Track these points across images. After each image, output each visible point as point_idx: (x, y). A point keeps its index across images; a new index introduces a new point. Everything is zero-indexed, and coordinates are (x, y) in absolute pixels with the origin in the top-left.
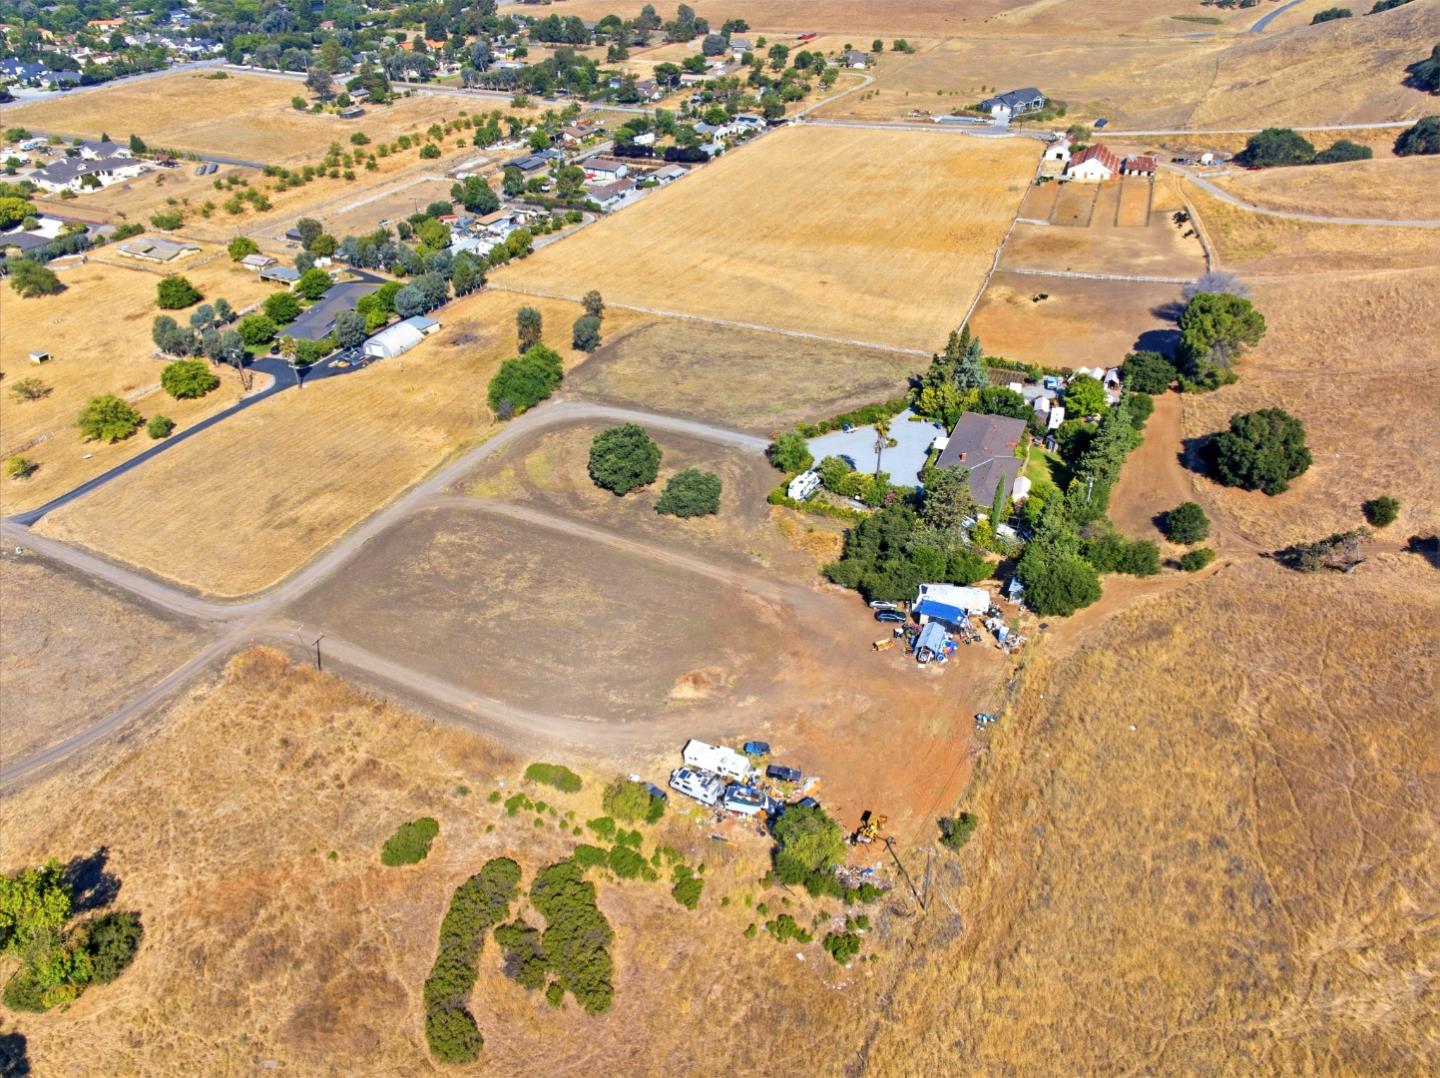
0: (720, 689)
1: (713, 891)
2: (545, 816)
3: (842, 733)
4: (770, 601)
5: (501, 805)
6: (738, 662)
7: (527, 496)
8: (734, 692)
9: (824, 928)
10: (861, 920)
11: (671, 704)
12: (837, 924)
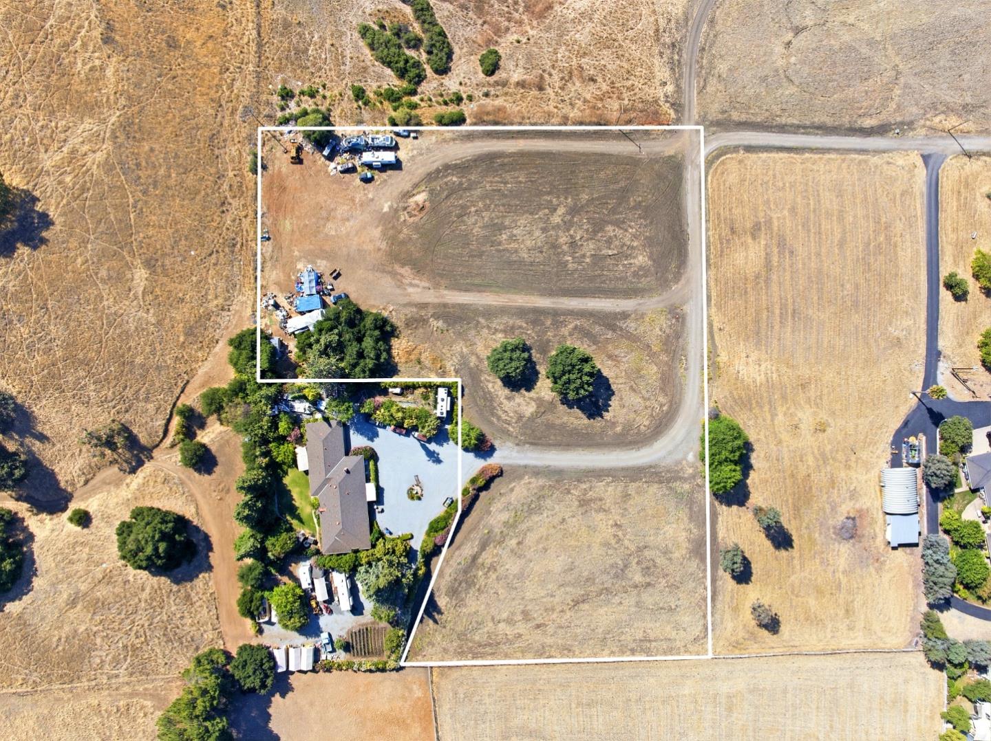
0: (405, 209)
1: (349, 97)
2: (440, 99)
3: (332, 206)
4: (411, 285)
5: (464, 96)
6: (405, 231)
7: (620, 324)
8: (396, 211)
9: (296, 99)
10: (283, 109)
11: (424, 188)
12: (292, 104)
